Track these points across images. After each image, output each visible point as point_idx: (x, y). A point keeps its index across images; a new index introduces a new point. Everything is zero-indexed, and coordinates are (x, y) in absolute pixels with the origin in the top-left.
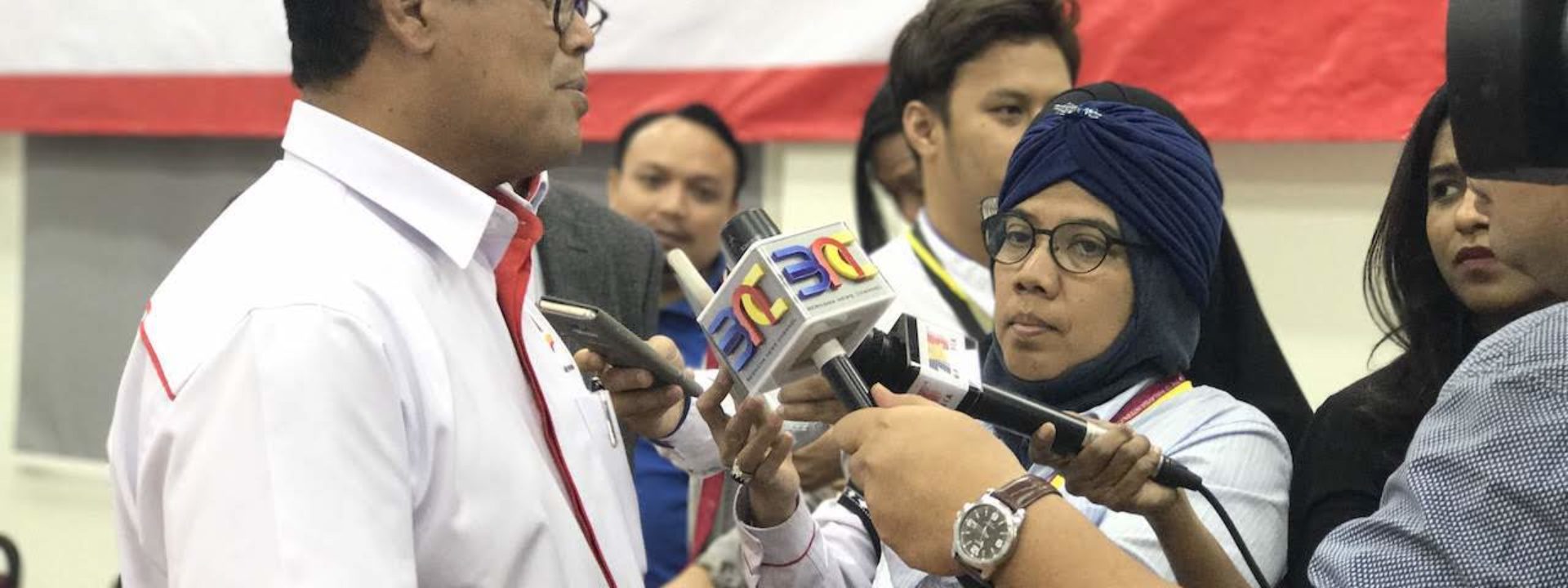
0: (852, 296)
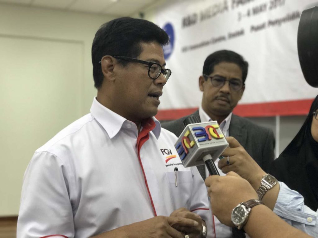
0: (215, 143)
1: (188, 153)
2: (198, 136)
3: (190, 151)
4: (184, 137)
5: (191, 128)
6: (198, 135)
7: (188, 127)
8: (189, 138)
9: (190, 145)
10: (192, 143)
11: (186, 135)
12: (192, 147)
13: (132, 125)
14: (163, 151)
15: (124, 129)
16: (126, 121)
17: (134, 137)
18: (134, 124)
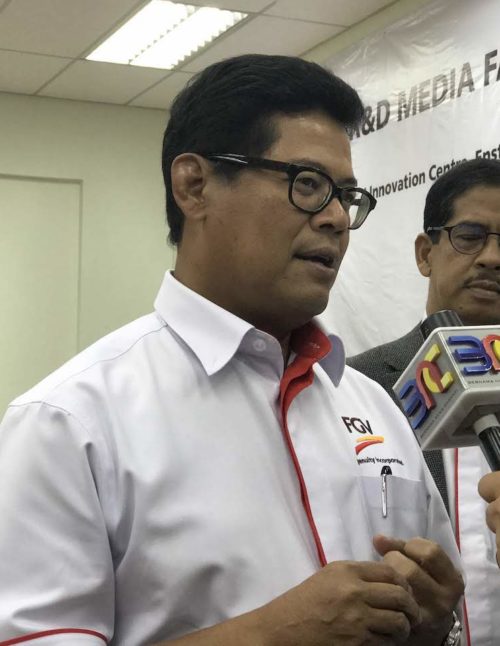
1: (434, 407)
2: (462, 358)
3: (441, 402)
4: (425, 364)
5: (443, 339)
6: (463, 355)
7: (436, 334)
8: (436, 367)
9: (440, 385)
10: (446, 380)
11: (429, 357)
12: (445, 391)
13: (267, 343)
14: (348, 422)
15: (245, 355)
16: (251, 330)
17: (272, 379)
18: (272, 339)
